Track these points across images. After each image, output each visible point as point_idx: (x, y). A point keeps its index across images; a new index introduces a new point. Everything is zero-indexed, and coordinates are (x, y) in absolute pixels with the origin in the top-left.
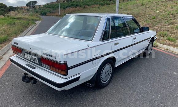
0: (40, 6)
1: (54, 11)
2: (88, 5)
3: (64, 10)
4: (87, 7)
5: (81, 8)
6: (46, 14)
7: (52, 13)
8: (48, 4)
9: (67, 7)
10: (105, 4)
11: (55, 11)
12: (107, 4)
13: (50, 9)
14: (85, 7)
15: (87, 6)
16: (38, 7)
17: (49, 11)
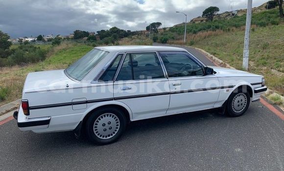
0: (165, 29)
1: (178, 37)
2: (236, 26)
3: (194, 35)
4: (233, 30)
5: (222, 31)
6: (168, 42)
7: (177, 39)
8: (176, 26)
9: (200, 30)
10: (270, 24)
11: (180, 37)
12: (274, 23)
13: (174, 34)
14: (229, 30)
15: (234, 28)
16: (163, 31)
17: (172, 36)
